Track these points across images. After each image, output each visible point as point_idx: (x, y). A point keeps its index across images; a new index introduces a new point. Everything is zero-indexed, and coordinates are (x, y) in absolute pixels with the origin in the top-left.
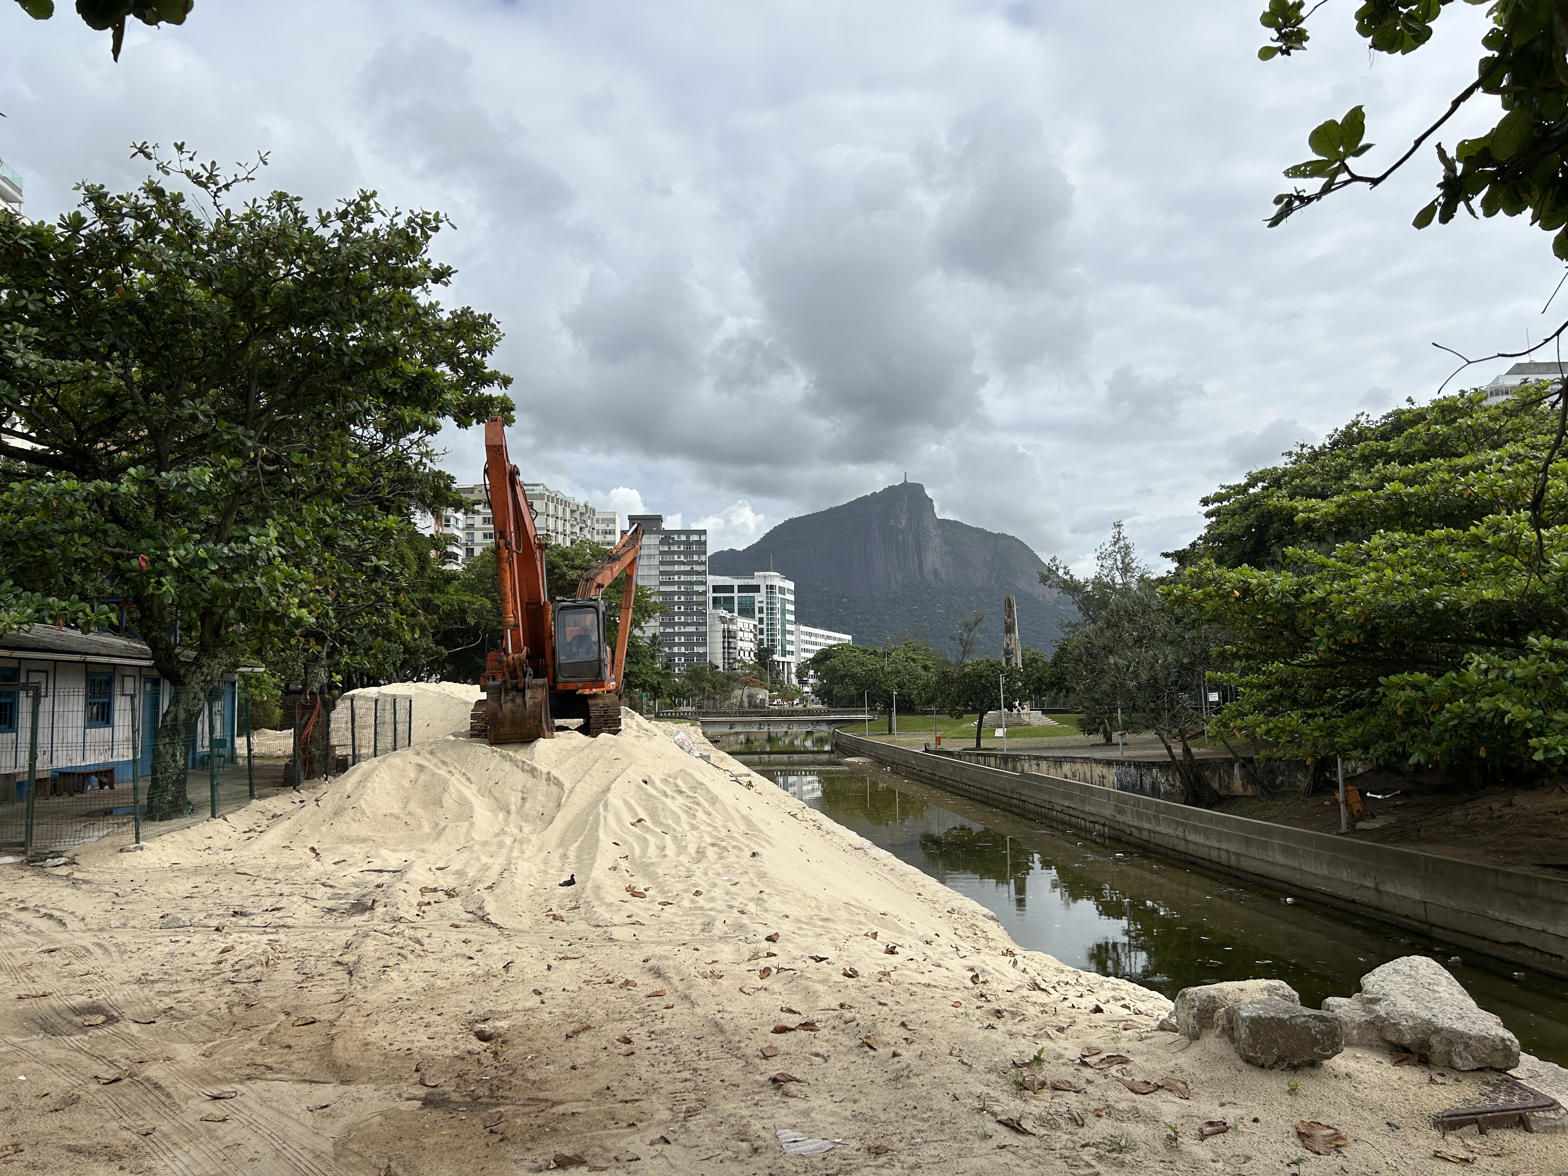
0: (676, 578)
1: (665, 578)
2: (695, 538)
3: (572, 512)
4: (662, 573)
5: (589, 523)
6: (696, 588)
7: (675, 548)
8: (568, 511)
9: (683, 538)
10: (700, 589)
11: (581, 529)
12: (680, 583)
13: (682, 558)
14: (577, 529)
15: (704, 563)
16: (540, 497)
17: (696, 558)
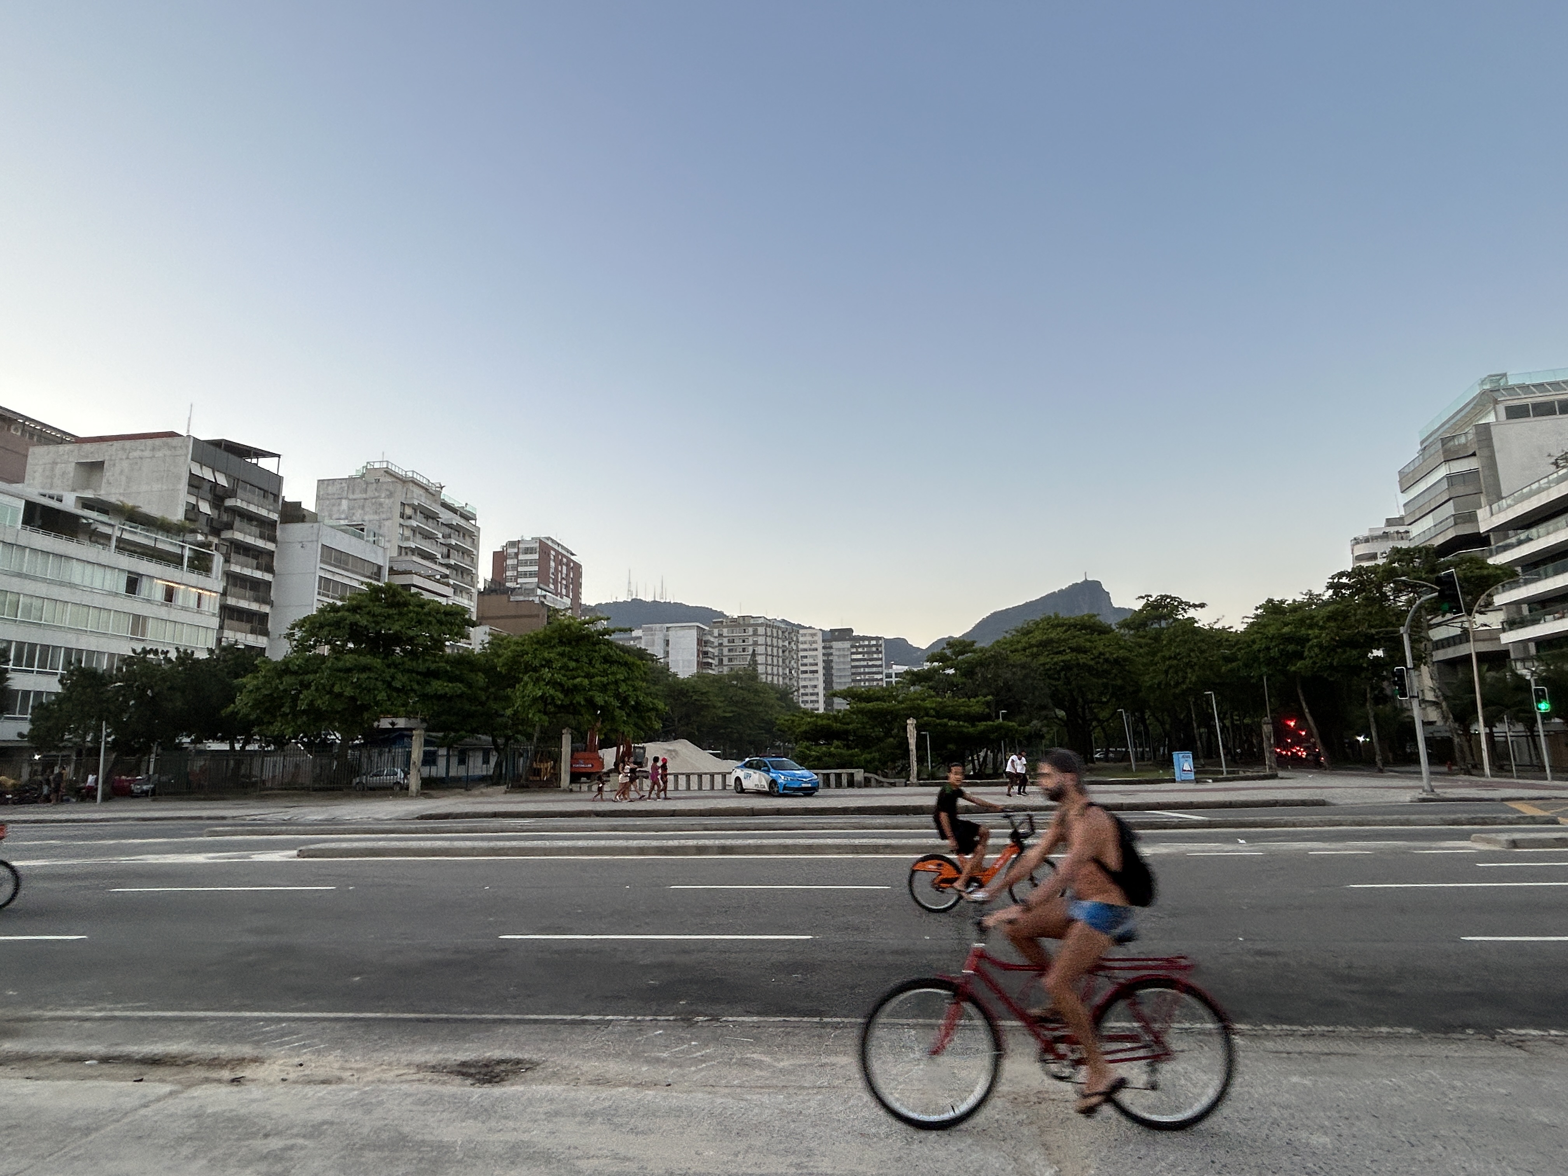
0: (862, 670)
1: (854, 670)
2: (873, 642)
3: (783, 632)
4: (853, 667)
5: (795, 639)
6: (876, 676)
7: (860, 650)
8: (780, 633)
9: (866, 643)
10: (879, 677)
11: (789, 643)
12: (865, 673)
13: (866, 656)
14: (786, 643)
15: (881, 659)
16: (761, 625)
17: (875, 656)
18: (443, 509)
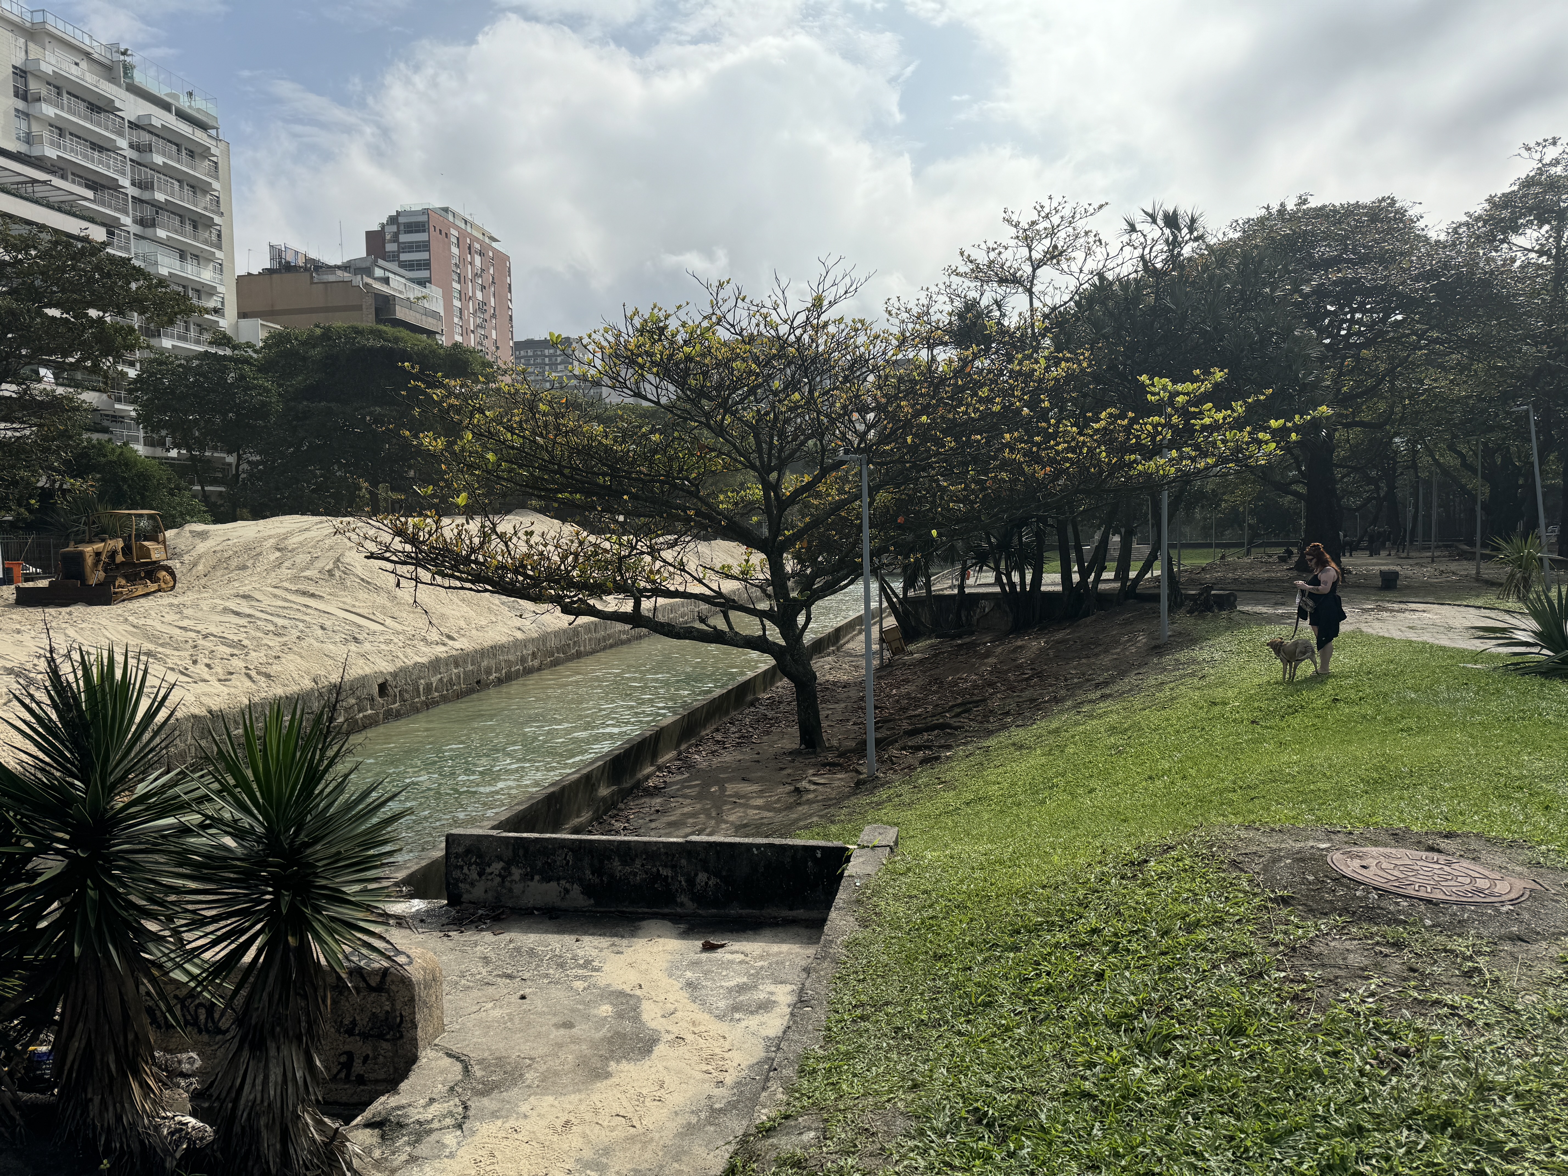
18: (131, 97)
